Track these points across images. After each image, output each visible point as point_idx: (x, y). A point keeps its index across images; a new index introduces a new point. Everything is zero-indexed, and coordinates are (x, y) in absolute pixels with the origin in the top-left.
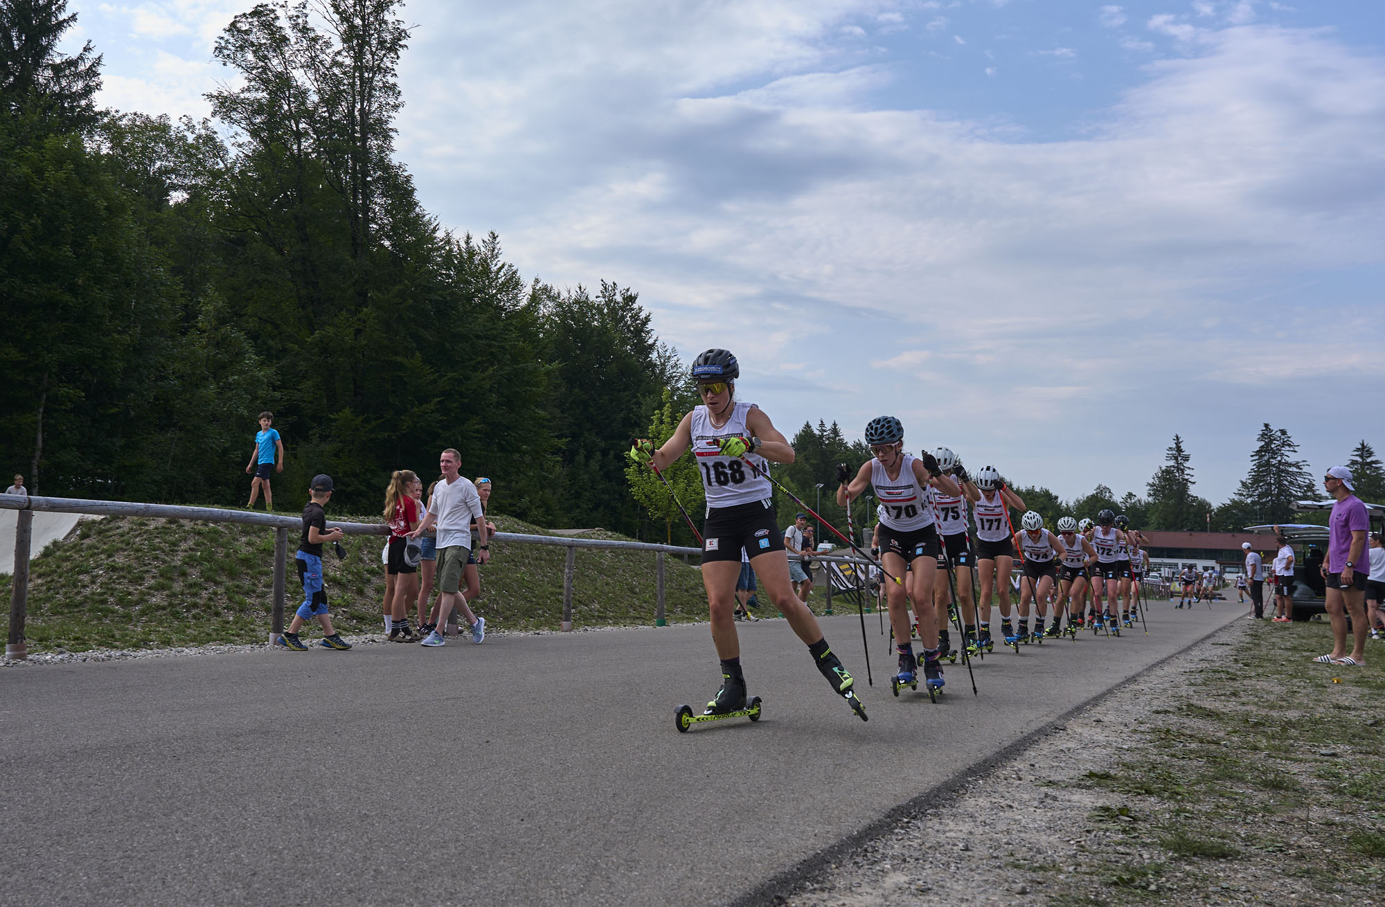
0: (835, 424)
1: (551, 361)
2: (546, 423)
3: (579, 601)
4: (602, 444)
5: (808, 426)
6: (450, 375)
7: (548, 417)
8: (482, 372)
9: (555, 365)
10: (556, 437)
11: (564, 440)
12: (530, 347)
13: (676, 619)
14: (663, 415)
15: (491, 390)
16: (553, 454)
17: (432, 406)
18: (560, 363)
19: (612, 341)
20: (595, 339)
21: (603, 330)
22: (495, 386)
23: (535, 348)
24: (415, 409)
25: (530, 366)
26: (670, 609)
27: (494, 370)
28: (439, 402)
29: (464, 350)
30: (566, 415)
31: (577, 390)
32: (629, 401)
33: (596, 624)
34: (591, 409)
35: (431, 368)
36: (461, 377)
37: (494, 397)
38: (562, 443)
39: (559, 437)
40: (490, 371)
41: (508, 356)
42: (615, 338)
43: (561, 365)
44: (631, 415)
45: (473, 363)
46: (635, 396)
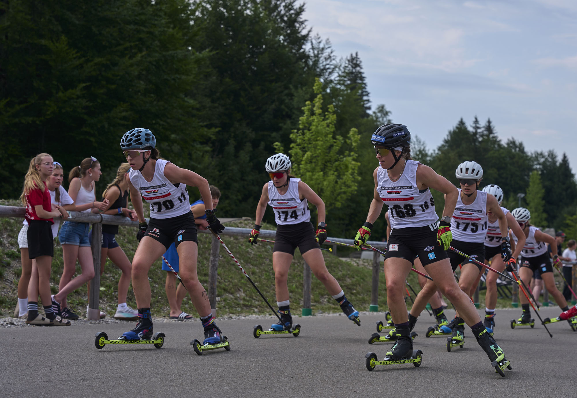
0: (489, 122)
1: (201, 49)
2: (195, 112)
3: (225, 290)
4: (252, 135)
5: (462, 123)
6: (97, 60)
7: (198, 106)
8: (130, 58)
9: (206, 53)
10: (206, 126)
11: (214, 130)
12: (180, 34)
13: (322, 309)
14: (314, 106)
15: (139, 77)
16: (202, 143)
17: (77, 91)
18: (210, 51)
19: (265, 31)
20: (247, 28)
21: (255, 19)
22: (144, 73)
23: (184, 35)
24: (60, 94)
25: (180, 53)
26: (317, 299)
27: (142, 57)
28: (85, 88)
29: (111, 35)
30: (216, 105)
31: (227, 80)
32: (282, 92)
33: (240, 313)
34: (242, 99)
35: (77, 53)
36: (108, 62)
37: (142, 85)
38: (212, 133)
39: (209, 127)
40: (139, 56)
41: (157, 43)
42: (267, 28)
43: (211, 54)
44: (283, 107)
45: (121, 48)
46: (287, 88)
